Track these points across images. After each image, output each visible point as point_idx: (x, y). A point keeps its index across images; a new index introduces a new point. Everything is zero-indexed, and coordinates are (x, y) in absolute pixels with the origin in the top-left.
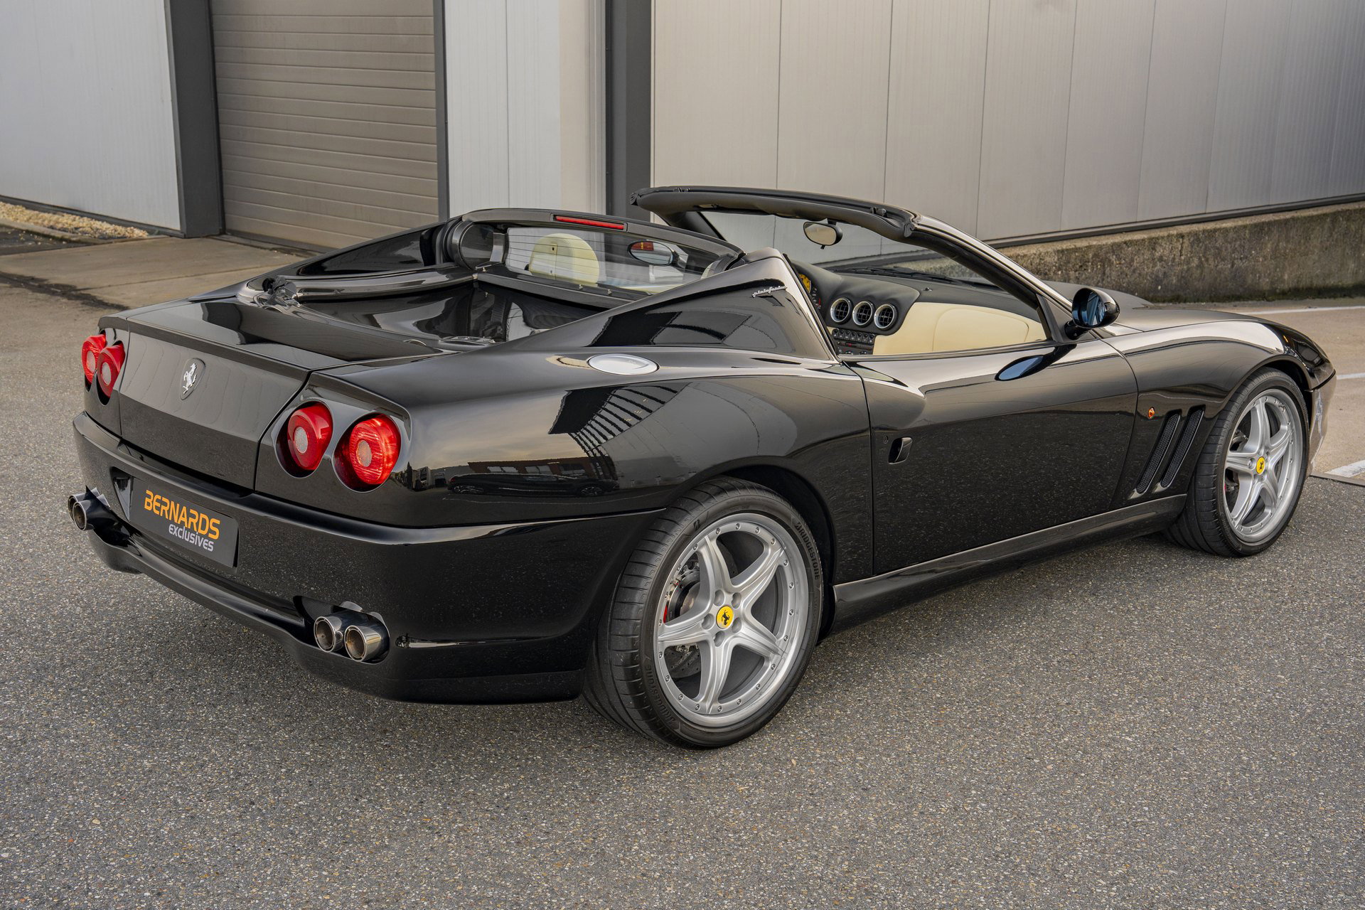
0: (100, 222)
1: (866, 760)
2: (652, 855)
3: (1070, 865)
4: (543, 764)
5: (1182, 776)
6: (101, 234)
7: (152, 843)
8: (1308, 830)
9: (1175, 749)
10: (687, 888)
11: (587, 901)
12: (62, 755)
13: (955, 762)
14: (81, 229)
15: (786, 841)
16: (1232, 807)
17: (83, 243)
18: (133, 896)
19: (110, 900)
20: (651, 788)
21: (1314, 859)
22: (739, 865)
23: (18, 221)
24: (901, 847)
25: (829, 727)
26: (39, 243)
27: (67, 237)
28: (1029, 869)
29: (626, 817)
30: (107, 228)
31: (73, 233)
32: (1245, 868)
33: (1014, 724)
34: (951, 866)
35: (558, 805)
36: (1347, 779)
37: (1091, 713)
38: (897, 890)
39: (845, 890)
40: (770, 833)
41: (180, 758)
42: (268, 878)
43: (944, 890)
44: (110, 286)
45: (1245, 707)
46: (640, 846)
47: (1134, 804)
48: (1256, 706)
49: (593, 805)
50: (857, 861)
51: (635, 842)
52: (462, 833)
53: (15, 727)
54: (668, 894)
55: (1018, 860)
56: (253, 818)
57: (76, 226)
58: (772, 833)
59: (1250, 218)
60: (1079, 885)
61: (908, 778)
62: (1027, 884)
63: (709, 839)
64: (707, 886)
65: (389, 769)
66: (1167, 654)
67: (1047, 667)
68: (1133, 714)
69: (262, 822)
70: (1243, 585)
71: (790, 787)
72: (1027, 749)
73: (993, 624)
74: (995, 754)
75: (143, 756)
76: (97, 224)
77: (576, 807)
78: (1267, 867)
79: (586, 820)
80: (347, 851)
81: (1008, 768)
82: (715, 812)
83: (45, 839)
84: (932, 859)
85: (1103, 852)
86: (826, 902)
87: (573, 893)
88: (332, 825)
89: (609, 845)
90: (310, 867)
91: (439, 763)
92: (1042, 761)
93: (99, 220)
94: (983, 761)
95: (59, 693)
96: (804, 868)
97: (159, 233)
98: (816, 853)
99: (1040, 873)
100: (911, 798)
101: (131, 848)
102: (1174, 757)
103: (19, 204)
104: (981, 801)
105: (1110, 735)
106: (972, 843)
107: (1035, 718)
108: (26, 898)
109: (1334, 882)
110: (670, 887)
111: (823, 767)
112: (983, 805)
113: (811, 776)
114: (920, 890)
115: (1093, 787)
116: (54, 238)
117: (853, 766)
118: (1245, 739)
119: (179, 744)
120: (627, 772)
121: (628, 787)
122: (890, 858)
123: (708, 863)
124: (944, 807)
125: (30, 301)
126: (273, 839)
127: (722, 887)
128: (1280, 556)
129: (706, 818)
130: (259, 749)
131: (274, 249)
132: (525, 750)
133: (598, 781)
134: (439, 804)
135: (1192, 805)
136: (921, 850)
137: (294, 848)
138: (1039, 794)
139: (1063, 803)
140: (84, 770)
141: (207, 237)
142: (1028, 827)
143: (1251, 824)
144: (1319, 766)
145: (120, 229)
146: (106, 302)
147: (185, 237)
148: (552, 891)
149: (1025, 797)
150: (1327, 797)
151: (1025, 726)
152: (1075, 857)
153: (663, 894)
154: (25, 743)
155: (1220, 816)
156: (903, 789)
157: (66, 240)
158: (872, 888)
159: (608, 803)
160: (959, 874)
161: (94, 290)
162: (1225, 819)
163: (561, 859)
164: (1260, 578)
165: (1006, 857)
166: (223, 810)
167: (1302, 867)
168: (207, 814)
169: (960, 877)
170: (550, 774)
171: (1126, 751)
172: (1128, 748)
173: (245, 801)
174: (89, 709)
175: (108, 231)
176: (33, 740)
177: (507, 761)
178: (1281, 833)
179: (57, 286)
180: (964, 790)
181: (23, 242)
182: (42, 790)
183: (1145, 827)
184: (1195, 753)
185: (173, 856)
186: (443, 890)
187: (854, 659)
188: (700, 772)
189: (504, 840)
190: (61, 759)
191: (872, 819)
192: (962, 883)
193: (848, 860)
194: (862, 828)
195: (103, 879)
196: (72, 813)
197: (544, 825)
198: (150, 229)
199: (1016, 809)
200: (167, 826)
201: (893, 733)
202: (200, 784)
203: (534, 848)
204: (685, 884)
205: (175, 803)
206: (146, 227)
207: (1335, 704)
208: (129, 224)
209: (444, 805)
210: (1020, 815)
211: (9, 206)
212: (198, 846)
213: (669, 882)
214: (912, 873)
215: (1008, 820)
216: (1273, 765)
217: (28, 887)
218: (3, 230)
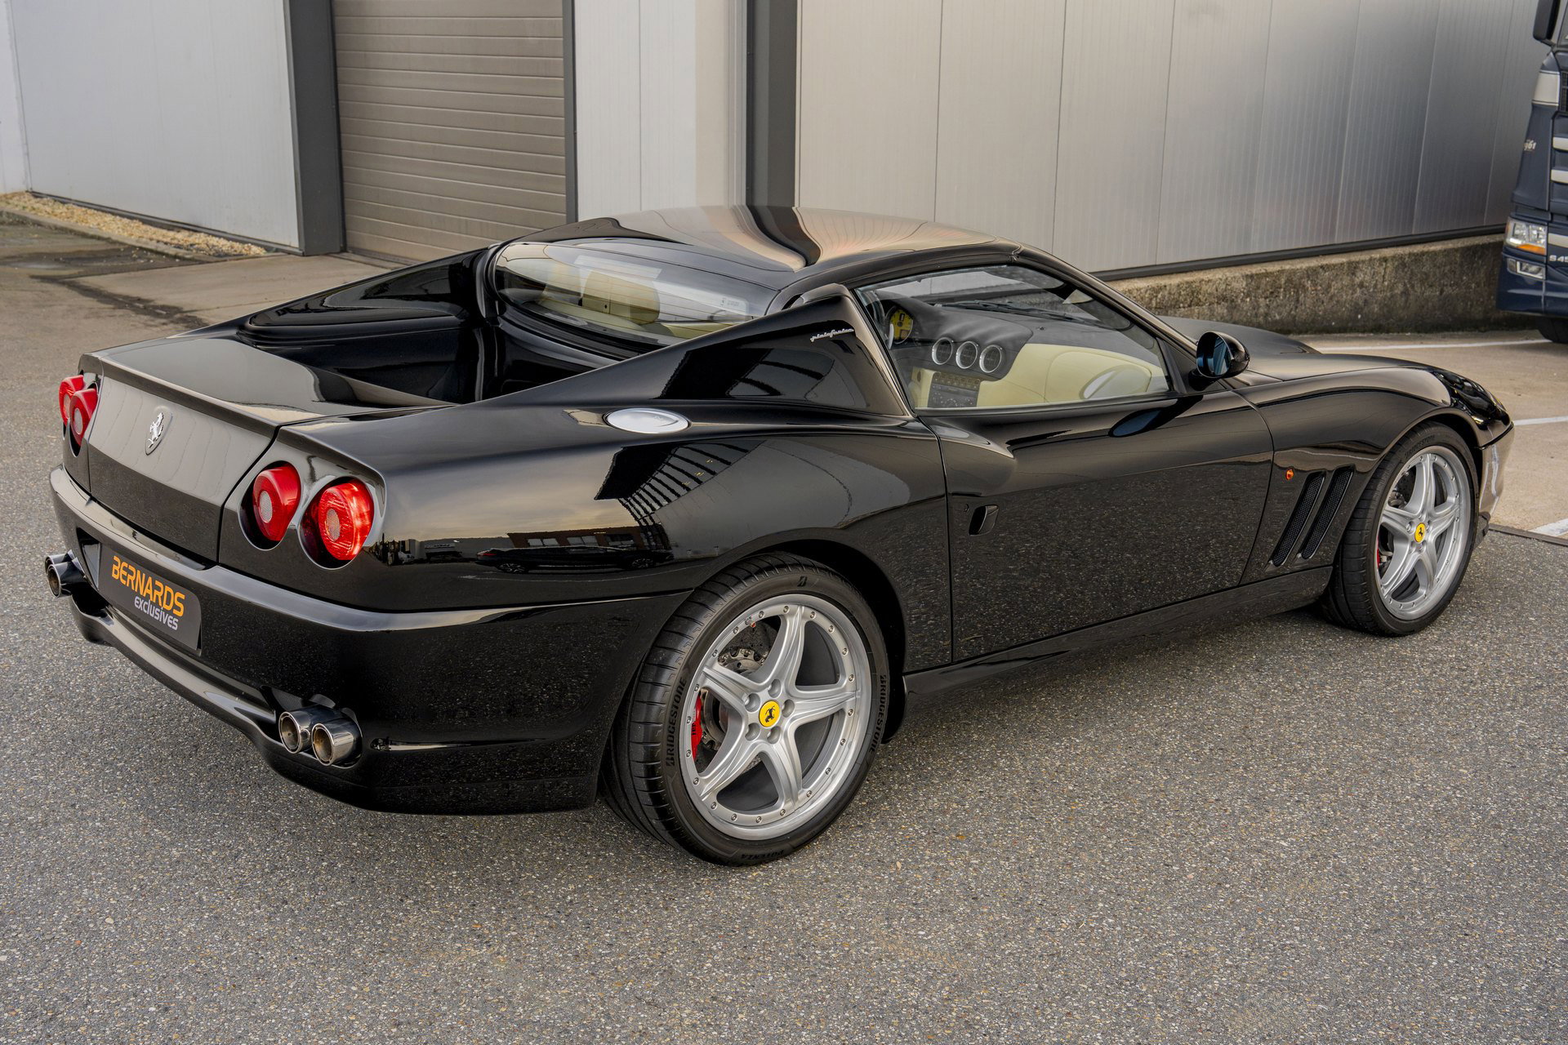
0: (217, 239)
1: (982, 864)
2: (726, 975)
3: (1204, 997)
4: (615, 862)
5: (1341, 889)
6: (216, 251)
7: (166, 948)
8: (1483, 958)
9: (1335, 856)
10: (762, 1016)
12: (84, 840)
13: (1083, 868)
14: (196, 246)
15: (880, 960)
16: (1396, 928)
17: (196, 261)
18: (136, 1011)
19: (111, 1015)
20: (734, 894)
21: (1487, 993)
22: (825, 988)
23: (133, 237)
24: (1011, 970)
25: (944, 824)
26: (152, 261)
27: (180, 255)
28: (1156, 1000)
29: (702, 927)
30: (224, 245)
31: (188, 250)
32: (1407, 1003)
33: (1154, 823)
34: (1066, 995)
35: (627, 912)
36: (1532, 897)
37: (1244, 811)
38: (1003, 1022)
39: (942, 1021)
40: (863, 951)
41: (213, 846)
42: (290, 993)
43: (1056, 1024)
44: (218, 308)
45: (1420, 808)
46: (714, 963)
47: (1284, 923)
48: (1432, 806)
49: (665, 912)
50: (960, 986)
51: (708, 958)
52: (514, 943)
53: (38, 806)
54: (739, 1023)
55: (1144, 990)
56: (284, 920)
57: (192, 243)
58: (865, 950)
59: (1462, 240)
60: (1213, 1021)
61: (1028, 886)
62: (1152, 1019)
63: (792, 956)
64: (785, 1013)
65: (443, 864)
66: (1335, 742)
67: (1197, 755)
68: (1291, 814)
69: (293, 925)
70: (1428, 661)
71: (891, 895)
72: (1167, 854)
73: (1139, 705)
74: (1129, 860)
75: (172, 844)
76: (214, 241)
77: (647, 915)
78: (1432, 1003)
79: (655, 930)
80: (383, 962)
81: (1142, 877)
82: (803, 924)
83: (50, 940)
84: (1046, 986)
85: (1243, 981)
86: (919, 1036)
87: (631, 1019)
88: (370, 930)
89: (678, 961)
90: (339, 981)
91: (499, 859)
92: (1182, 869)
93: (215, 236)
94: (1115, 867)
95: (92, 767)
96: (898, 994)
97: (277, 250)
98: (913, 976)
99: (1168, 1005)
100: (1028, 911)
101: (143, 953)
102: (1334, 867)
103: (136, 219)
104: (1109, 916)
105: (1263, 839)
106: (1093, 967)
107: (1179, 816)
108: (17, 1010)
109: (1509, 1022)
110: (742, 1013)
111: (932, 872)
112: (1110, 920)
113: (917, 883)
114: (1028, 1023)
115: (1238, 901)
116: (167, 255)
117: (966, 871)
118: (1417, 846)
119: (215, 830)
120: (708, 873)
121: (708, 892)
122: (997, 984)
123: (789, 985)
124: (1066, 922)
125: (131, 323)
126: (302, 946)
127: (802, 1014)
128: (1472, 628)
129: (792, 930)
130: (301, 838)
132: (597, 844)
133: (675, 884)
134: (493, 908)
135: (1351, 925)
136: (1034, 976)
137: (324, 957)
138: (1175, 908)
139: (1202, 921)
140: (105, 859)
141: (327, 254)
142: (1160, 948)
143: (1417, 949)
144: (1501, 880)
145: (237, 245)
147: (303, 255)
148: (608, 1016)
149: (1159, 913)
150: (1507, 918)
151: (1167, 825)
152: (1210, 986)
153: (734, 1022)
154: (46, 825)
155: (1382, 939)
156: (1021, 899)
157: (180, 258)
158: (974, 1019)
159: (684, 910)
160: (1075, 1005)
161: (201, 313)
162: (1388, 943)
163: (622, 977)
164: (1448, 653)
165: (1131, 985)
166: (252, 909)
167: (1472, 1005)
168: (234, 914)
169: (1076, 1008)
170: (622, 874)
171: (1279, 859)
172: (1282, 855)
173: (277, 899)
174: (122, 787)
175: (224, 249)
176: (57, 823)
177: (575, 858)
178: (1451, 961)
179: (163, 307)
180: (1090, 901)
181: (135, 259)
182: (56, 881)
183: (1293, 950)
184: (1358, 861)
185: (187, 963)
186: (485, 1012)
187: (979, 742)
188: (792, 875)
189: (561, 952)
190: (83, 844)
191: (981, 935)
192: (1077, 1016)
193: (948, 985)
194: (969, 946)
195: (106, 990)
196: (84, 910)
197: (607, 935)
198: (268, 246)
199: (1147, 926)
200: (186, 928)
201: (1015, 832)
202: (230, 878)
203: (593, 963)
204: (759, 1010)
205: (200, 900)
206: (264, 244)
207: (1524, 805)
208: (245, 240)
209: (498, 910)
210: (1152, 933)
211: (126, 221)
212: (217, 952)
213: (742, 1008)
214: (1021, 1002)
215: (1137, 940)
216: (1448, 877)
217: (22, 998)
218: (117, 246)
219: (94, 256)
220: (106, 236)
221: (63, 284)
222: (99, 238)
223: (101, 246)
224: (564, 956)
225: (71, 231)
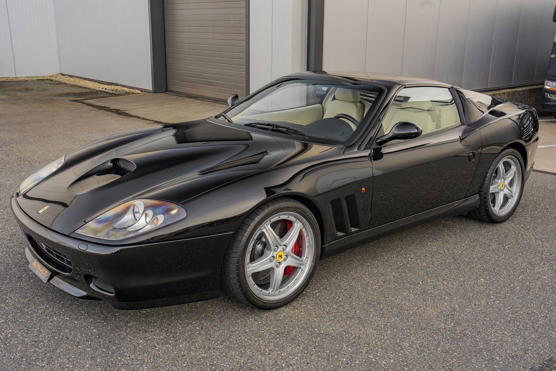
0: (124, 88)
6: (125, 92)
11: (359, 336)
14: (118, 90)
17: (120, 95)
23: (97, 87)
24: (471, 317)
26: (105, 95)
34: (493, 325)
38: (475, 334)
39: (455, 334)
44: (131, 109)
46: (373, 315)
49: (351, 299)
50: (456, 322)
51: (370, 313)
55: (518, 324)
59: (527, 87)
61: (465, 291)
76: (123, 88)
77: (345, 300)
79: (350, 305)
87: (353, 333)
89: (361, 314)
93: (124, 87)
96: (437, 325)
97: (145, 91)
98: (440, 319)
103: (97, 82)
110: (389, 331)
111: (433, 286)
112: (498, 302)
113: (429, 290)
116: (110, 93)
120: (360, 287)
122: (469, 322)
124: (483, 302)
125: (106, 114)
131: (185, 97)
133: (350, 290)
136: (480, 319)
141: (161, 92)
142: (518, 310)
145: (131, 90)
146: (132, 115)
147: (154, 93)
157: (114, 94)
158: (465, 333)
159: (356, 298)
161: (128, 111)
163: (345, 319)
165: (513, 322)
169: (498, 330)
175: (127, 91)
179: (114, 109)
181: (99, 94)
189: (322, 311)
191: (457, 306)
194: (454, 310)
197: (335, 306)
198: (141, 90)
201: (454, 274)
206: (140, 89)
208: (134, 88)
211: (93, 82)
214: (479, 328)
215: (509, 308)
218: (92, 91)
219: (86, 94)
220: (89, 87)
221: (80, 102)
222: (86, 88)
223: (87, 91)
224: (323, 313)
225: (77, 86)
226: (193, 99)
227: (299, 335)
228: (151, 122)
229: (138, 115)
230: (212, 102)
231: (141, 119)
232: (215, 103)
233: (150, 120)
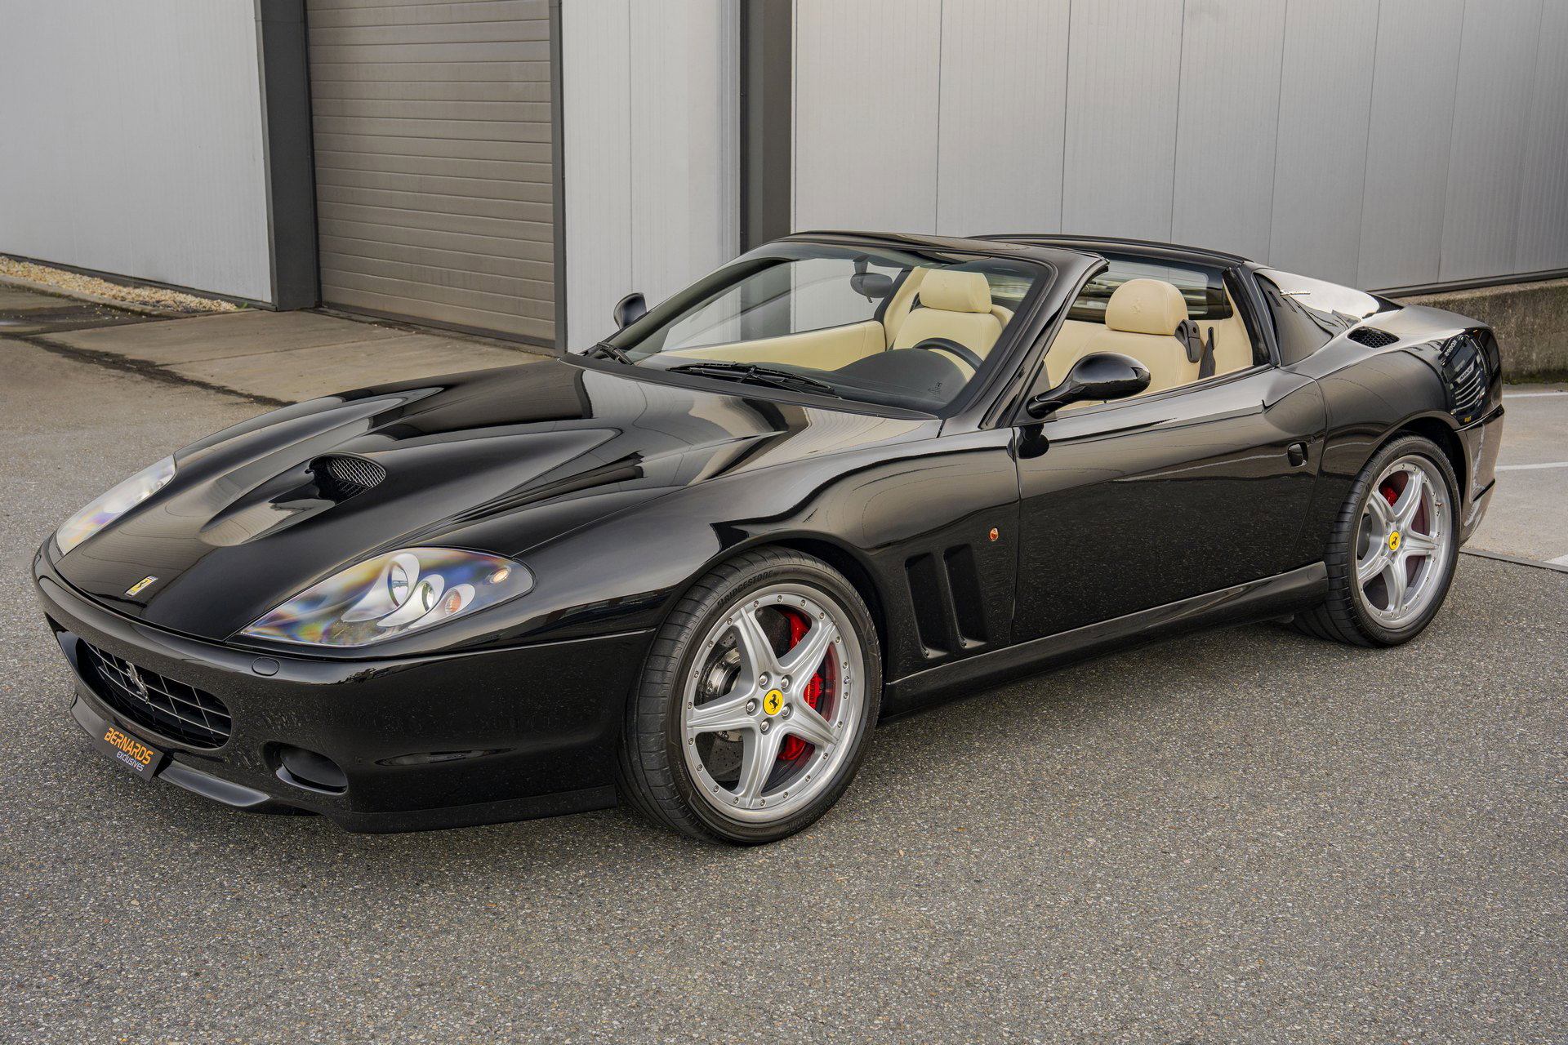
0: (185, 295)
1: (983, 852)
2: (735, 944)
3: (1196, 960)
4: (624, 851)
5: (1335, 872)
6: (185, 308)
7: (193, 925)
8: (1469, 928)
9: (1330, 845)
10: (771, 977)
11: (660, 988)
12: (103, 836)
13: (1081, 856)
14: (163, 303)
15: (884, 931)
16: (1387, 905)
17: (164, 317)
18: (168, 976)
19: (144, 979)
20: (741, 877)
21: (1471, 957)
22: (830, 954)
23: (95, 294)
24: (1010, 939)
25: (945, 818)
26: (117, 318)
27: (147, 311)
28: (1150, 963)
29: (711, 905)
30: (191, 301)
31: (154, 306)
32: (1394, 965)
33: (1153, 817)
34: (1064, 959)
35: (637, 893)
36: (1522, 878)
37: (1241, 807)
38: (1002, 981)
39: (944, 981)
40: (867, 924)
41: (229, 840)
42: (315, 960)
43: (1053, 983)
44: (190, 362)
45: (1417, 803)
46: (723, 935)
47: (1277, 900)
48: (1429, 802)
49: (675, 893)
50: (961, 953)
51: (717, 930)
52: (529, 919)
53: (54, 808)
54: (749, 983)
55: (1139, 954)
56: (304, 901)
57: (158, 299)
58: (870, 923)
59: (1490, 288)
60: (1205, 980)
61: (1027, 870)
62: (1146, 978)
63: (799, 928)
64: (792, 975)
65: (456, 854)
66: (1335, 748)
67: (1197, 760)
68: (1288, 809)
69: (313, 906)
70: (1431, 677)
71: (894, 878)
72: (1164, 843)
73: (1141, 717)
74: (1127, 848)
75: (189, 839)
76: (181, 297)
77: (656, 895)
78: (1418, 965)
79: (666, 908)
80: (403, 934)
81: (1140, 862)
82: (809, 902)
83: (79, 919)
84: (1044, 952)
85: (1236, 947)
86: (921, 993)
87: (644, 980)
88: (388, 909)
89: (688, 933)
90: (362, 950)
91: (510, 850)
92: (1179, 854)
93: (183, 293)
94: (1113, 854)
95: (104, 774)
96: (901, 959)
97: (248, 307)
99: (1162, 967)
100: (1028, 891)
101: (170, 929)
102: (1329, 853)
103: (98, 276)
104: (1106, 894)
105: (1259, 830)
106: (1090, 936)
107: (1177, 811)
108: (55, 976)
109: (1491, 981)
110: (752, 975)
111: (935, 859)
112: (1108, 898)
113: (919, 867)
114: (1027, 982)
115: (1233, 882)
116: (133, 312)
117: (967, 858)
118: (1411, 835)
119: (230, 827)
120: (716, 860)
121: (716, 876)
122: (997, 950)
123: (797, 952)
124: (1064, 899)
125: (101, 377)
126: (324, 922)
127: (809, 976)
128: (1479, 648)
129: (797, 907)
130: (315, 833)
131: (375, 323)
132: (606, 837)
134: (507, 890)
135: (1342, 901)
136: (1033, 943)
137: (345, 931)
138: (1172, 888)
139: (1197, 898)
140: (126, 852)
141: (302, 309)
142: (1156, 921)
143: (1406, 921)
144: (1492, 864)
145: (205, 301)
146: (185, 378)
147: (278, 309)
148: (622, 977)
149: (1156, 892)
150: (1496, 896)
151: (1165, 819)
152: (1203, 952)
153: (743, 982)
154: (64, 823)
155: (1372, 913)
156: (1021, 881)
157: (146, 314)
158: (974, 979)
159: (692, 891)
160: (1072, 967)
161: (175, 367)
162: (1377, 917)
163: (635, 946)
164: (1453, 671)
165: (1127, 951)
166: (272, 892)
167: (1457, 966)
168: (255, 896)
169: (1073, 970)
170: (631, 862)
171: (1275, 847)
172: (1278, 844)
173: (297, 884)
174: (136, 791)
175: (192, 305)
176: (73, 821)
177: (585, 848)
178: (1438, 931)
179: (133, 362)
180: (1089, 884)
181: (99, 316)
182: (79, 870)
183: (1285, 923)
184: (1353, 849)
185: (214, 937)
186: (503, 975)
187: (980, 750)
188: (797, 862)
189: (575, 926)
190: (101, 840)
191: (982, 911)
192: (1074, 976)
193: (950, 952)
194: (970, 920)
195: (138, 959)
196: (109, 894)
197: (619, 912)
198: (237, 301)
199: (1143, 903)
200: (210, 908)
201: (1015, 825)
202: (249, 867)
203: (606, 935)
204: (768, 973)
205: (221, 885)
206: (234, 299)
207: (1520, 801)
208: (214, 296)
209: (512, 892)
210: (1148, 909)
211: (86, 278)
212: (242, 927)
213: (751, 971)
214: (1019, 965)
215: (1133, 914)
216: (1440, 862)
217: (58, 966)
218: (79, 304)
219: (55, 313)
220: (67, 293)
221: (26, 340)
222: (60, 296)
223: (62, 303)
224: (577, 930)
225: (29, 289)
226: (399, 329)
227: (483, 988)
228: (243, 400)
229: (207, 380)
230: (457, 338)
231: (213, 392)
232: (466, 340)
233: (241, 395)
